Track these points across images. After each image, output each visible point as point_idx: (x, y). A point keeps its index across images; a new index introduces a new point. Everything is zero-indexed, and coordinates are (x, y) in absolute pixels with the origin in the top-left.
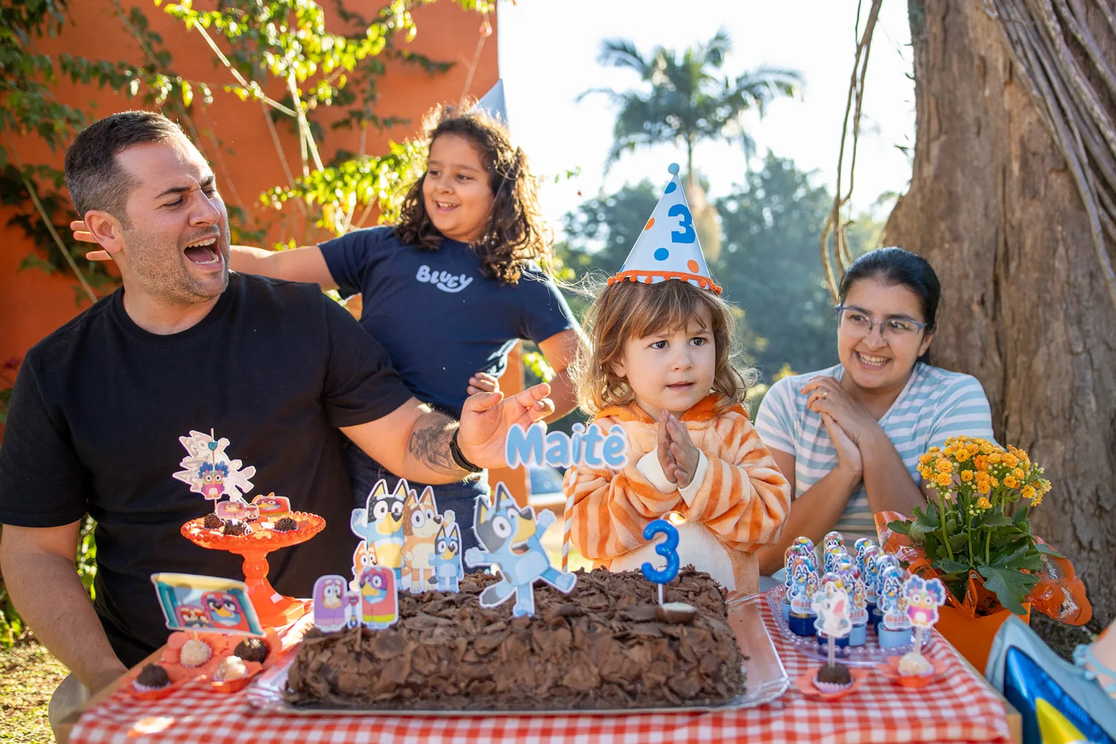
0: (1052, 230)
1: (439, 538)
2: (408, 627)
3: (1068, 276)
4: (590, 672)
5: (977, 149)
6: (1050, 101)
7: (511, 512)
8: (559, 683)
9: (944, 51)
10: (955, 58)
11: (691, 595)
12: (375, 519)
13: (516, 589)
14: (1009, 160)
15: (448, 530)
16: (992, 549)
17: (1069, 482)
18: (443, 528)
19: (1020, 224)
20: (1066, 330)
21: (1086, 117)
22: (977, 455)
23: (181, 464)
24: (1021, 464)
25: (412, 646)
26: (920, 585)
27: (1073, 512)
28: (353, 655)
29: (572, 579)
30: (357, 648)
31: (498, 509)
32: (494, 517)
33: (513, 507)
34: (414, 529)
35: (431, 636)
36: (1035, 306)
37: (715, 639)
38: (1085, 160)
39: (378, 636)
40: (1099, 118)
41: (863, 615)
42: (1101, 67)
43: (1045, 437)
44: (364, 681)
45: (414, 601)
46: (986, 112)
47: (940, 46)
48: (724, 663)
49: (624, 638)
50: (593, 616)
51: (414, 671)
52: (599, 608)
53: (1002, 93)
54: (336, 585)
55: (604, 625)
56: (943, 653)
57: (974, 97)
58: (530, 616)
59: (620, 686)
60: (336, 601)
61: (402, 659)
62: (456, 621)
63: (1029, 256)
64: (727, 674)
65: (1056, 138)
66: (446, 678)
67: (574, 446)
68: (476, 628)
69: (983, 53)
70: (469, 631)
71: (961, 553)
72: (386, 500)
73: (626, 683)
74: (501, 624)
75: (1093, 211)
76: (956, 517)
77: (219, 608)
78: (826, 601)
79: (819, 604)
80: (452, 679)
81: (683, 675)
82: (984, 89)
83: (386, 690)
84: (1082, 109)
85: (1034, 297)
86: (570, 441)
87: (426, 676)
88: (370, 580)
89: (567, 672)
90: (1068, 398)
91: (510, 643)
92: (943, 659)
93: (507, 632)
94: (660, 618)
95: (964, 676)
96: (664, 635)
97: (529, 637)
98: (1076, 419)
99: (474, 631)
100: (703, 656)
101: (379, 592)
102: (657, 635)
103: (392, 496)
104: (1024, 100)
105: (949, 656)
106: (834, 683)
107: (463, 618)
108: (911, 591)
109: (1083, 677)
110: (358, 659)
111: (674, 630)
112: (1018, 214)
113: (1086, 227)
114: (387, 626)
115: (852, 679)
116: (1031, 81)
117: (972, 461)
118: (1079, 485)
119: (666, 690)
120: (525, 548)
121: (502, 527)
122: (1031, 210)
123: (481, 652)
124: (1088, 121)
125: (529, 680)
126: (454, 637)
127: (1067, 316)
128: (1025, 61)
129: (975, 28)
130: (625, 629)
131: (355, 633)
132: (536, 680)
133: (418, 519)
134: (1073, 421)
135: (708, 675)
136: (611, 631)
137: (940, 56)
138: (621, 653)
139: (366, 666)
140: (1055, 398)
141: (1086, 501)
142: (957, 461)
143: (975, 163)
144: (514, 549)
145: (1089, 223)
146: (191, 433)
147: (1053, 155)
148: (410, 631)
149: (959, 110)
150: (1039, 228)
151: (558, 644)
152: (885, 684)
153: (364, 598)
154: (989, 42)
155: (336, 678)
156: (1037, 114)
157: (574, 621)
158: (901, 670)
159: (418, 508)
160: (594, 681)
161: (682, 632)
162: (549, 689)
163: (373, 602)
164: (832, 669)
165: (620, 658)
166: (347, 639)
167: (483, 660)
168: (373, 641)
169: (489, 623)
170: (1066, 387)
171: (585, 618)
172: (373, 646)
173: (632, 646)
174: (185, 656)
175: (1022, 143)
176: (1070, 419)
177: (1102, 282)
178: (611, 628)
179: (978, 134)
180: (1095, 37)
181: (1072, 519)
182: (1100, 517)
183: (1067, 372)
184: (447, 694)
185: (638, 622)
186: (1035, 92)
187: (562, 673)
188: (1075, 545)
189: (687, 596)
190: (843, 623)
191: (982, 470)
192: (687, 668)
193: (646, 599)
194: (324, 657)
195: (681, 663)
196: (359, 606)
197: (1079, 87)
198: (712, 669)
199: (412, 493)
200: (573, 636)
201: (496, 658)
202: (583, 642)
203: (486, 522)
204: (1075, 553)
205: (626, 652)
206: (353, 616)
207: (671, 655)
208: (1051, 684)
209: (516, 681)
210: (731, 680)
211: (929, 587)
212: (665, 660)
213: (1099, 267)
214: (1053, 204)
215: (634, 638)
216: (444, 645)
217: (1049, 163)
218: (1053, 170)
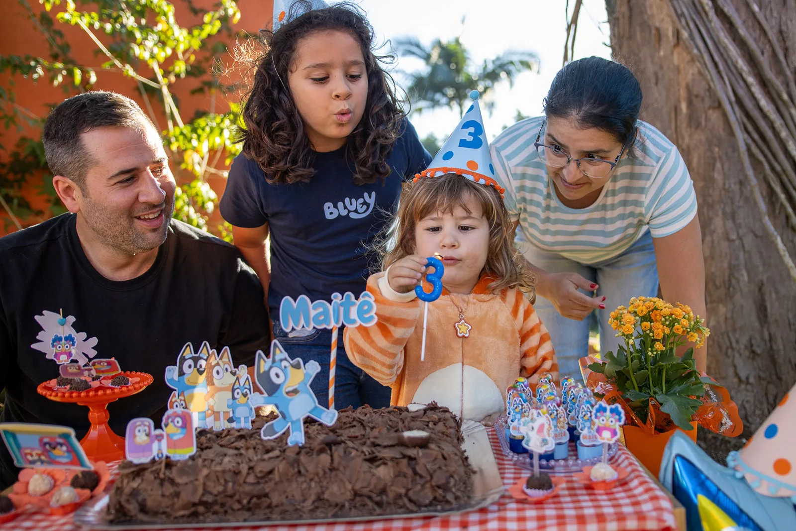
0: (711, 151)
1: (235, 387)
2: (203, 456)
3: (724, 184)
4: (345, 488)
5: (657, 95)
6: (706, 57)
7: (284, 363)
8: (322, 497)
9: (630, 24)
10: (638, 29)
11: (431, 425)
12: (184, 374)
13: (289, 424)
14: (679, 102)
15: (242, 381)
16: (666, 382)
17: (731, 335)
18: (238, 379)
19: (689, 147)
20: (724, 224)
21: (733, 68)
22: (652, 311)
23: (38, 337)
24: (687, 316)
25: (205, 472)
26: (605, 410)
27: (734, 356)
28: (158, 481)
29: (334, 415)
30: (162, 476)
31: (274, 361)
32: (271, 368)
33: (285, 359)
34: (215, 381)
35: (220, 464)
37: (444, 458)
38: (733, 99)
39: (179, 465)
40: (742, 69)
41: (565, 435)
42: (742, 31)
44: (167, 502)
45: (214, 437)
46: (661, 67)
47: (627, 21)
48: (451, 476)
49: (372, 460)
50: (350, 444)
51: (206, 491)
52: (356, 437)
53: (672, 53)
54: (145, 425)
55: (357, 450)
56: (626, 463)
57: (652, 57)
58: (300, 445)
59: (370, 498)
60: (145, 438)
61: (197, 483)
62: (243, 451)
63: (695, 170)
64: (455, 485)
65: (712, 84)
66: (231, 497)
67: (334, 310)
68: (257, 456)
69: (657, 24)
70: (251, 458)
71: (644, 386)
72: (192, 358)
73: (374, 495)
74: (276, 453)
75: (740, 135)
76: (640, 358)
77: (54, 448)
78: (531, 424)
79: (525, 427)
80: (237, 497)
81: (419, 487)
82: (659, 51)
83: (184, 507)
84: (729, 62)
86: (331, 307)
87: (216, 496)
88: (173, 421)
89: (327, 488)
90: (727, 274)
91: (281, 466)
92: (626, 467)
93: (281, 458)
94: (403, 443)
95: (641, 479)
96: (404, 456)
97: (297, 462)
98: (734, 288)
99: (255, 458)
100: (435, 471)
101: (180, 430)
102: (398, 456)
103: (197, 355)
104: (688, 58)
105: (631, 464)
106: (539, 489)
107: (247, 449)
108: (598, 414)
109: (734, 476)
110: (162, 483)
111: (412, 452)
112: (687, 140)
113: (735, 149)
114: (187, 457)
115: (553, 486)
116: (692, 43)
117: (650, 315)
118: (737, 336)
119: (406, 500)
120: (295, 392)
121: (277, 376)
122: (696, 137)
123: (259, 475)
124: (734, 71)
125: (298, 497)
126: (238, 464)
127: (724, 213)
128: (687, 28)
129: (651, 7)
130: (373, 453)
131: (161, 463)
132: (303, 495)
133: (218, 373)
134: (731, 289)
135: (439, 487)
136: (363, 455)
137: (627, 28)
138: (370, 472)
139: (169, 489)
140: (718, 273)
141: (743, 347)
142: (638, 315)
143: (655, 105)
144: (287, 393)
145: (738, 146)
146: (44, 312)
147: (710, 97)
148: (205, 460)
149: (642, 67)
150: (702, 150)
151: (320, 466)
152: (580, 488)
153: (168, 435)
154: (662, 16)
155: (144, 500)
156: (698, 68)
157: (334, 448)
158: (592, 477)
159: (218, 364)
160: (349, 495)
161: (418, 453)
162: (314, 502)
163: (175, 438)
164: (537, 478)
165: (369, 475)
166: (154, 468)
167: (261, 481)
168: (174, 469)
169: (268, 451)
170: (726, 265)
171: (343, 445)
172: (174, 473)
173: (378, 466)
174: (31, 487)
175: (688, 89)
176: (729, 289)
177: (749, 188)
178: (363, 452)
179: (657, 83)
180: (737, 10)
181: (733, 361)
182: (753, 359)
183: (726, 254)
184: (233, 510)
185: (385, 447)
186: (695, 51)
187: (324, 489)
188: (736, 380)
189: (427, 426)
190: (545, 442)
191: (656, 321)
192: (422, 481)
193: (395, 429)
194: (135, 484)
195: (418, 478)
196: (164, 442)
197: (726, 46)
198: (442, 481)
199: (213, 353)
200: (332, 460)
201: (271, 480)
202: (339, 463)
203: (264, 372)
204: (736, 386)
205: (374, 471)
206: (160, 450)
207: (409, 472)
208: (708, 483)
209: (287, 497)
210: (458, 490)
211: (612, 411)
212: (405, 476)
213: (746, 177)
214: (712, 132)
215: (381, 459)
216: (230, 470)
217: (707, 102)
218: (710, 107)
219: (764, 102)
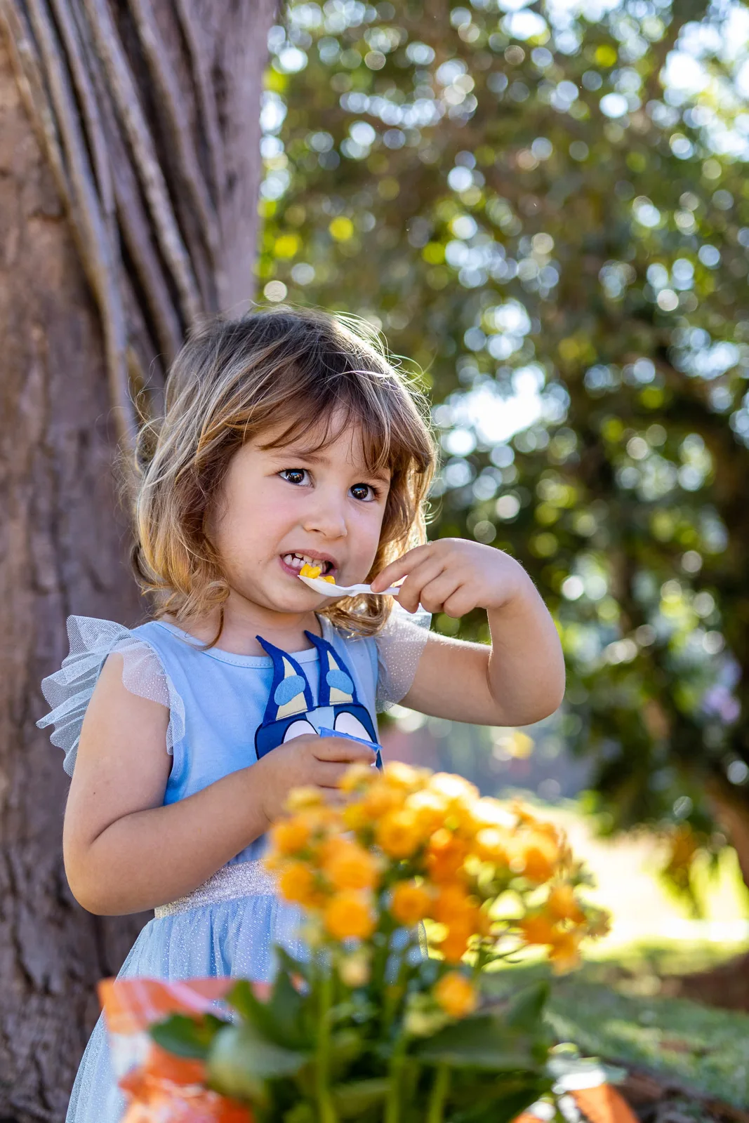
0: (22, 333)
3: (44, 432)
17: (13, 852)
20: (29, 542)
27: (17, 917)
65: (54, 150)
90: (21, 679)
116: (20, 20)
118: (29, 857)
127: (33, 512)
141: (38, 889)
147: (41, 183)
170: (19, 657)
181: (14, 930)
182: (60, 925)
183: (25, 625)
186: (26, 46)
188: (18, 986)
204: (17, 1001)
214: (30, 282)
217: (32, 196)
218: (39, 214)
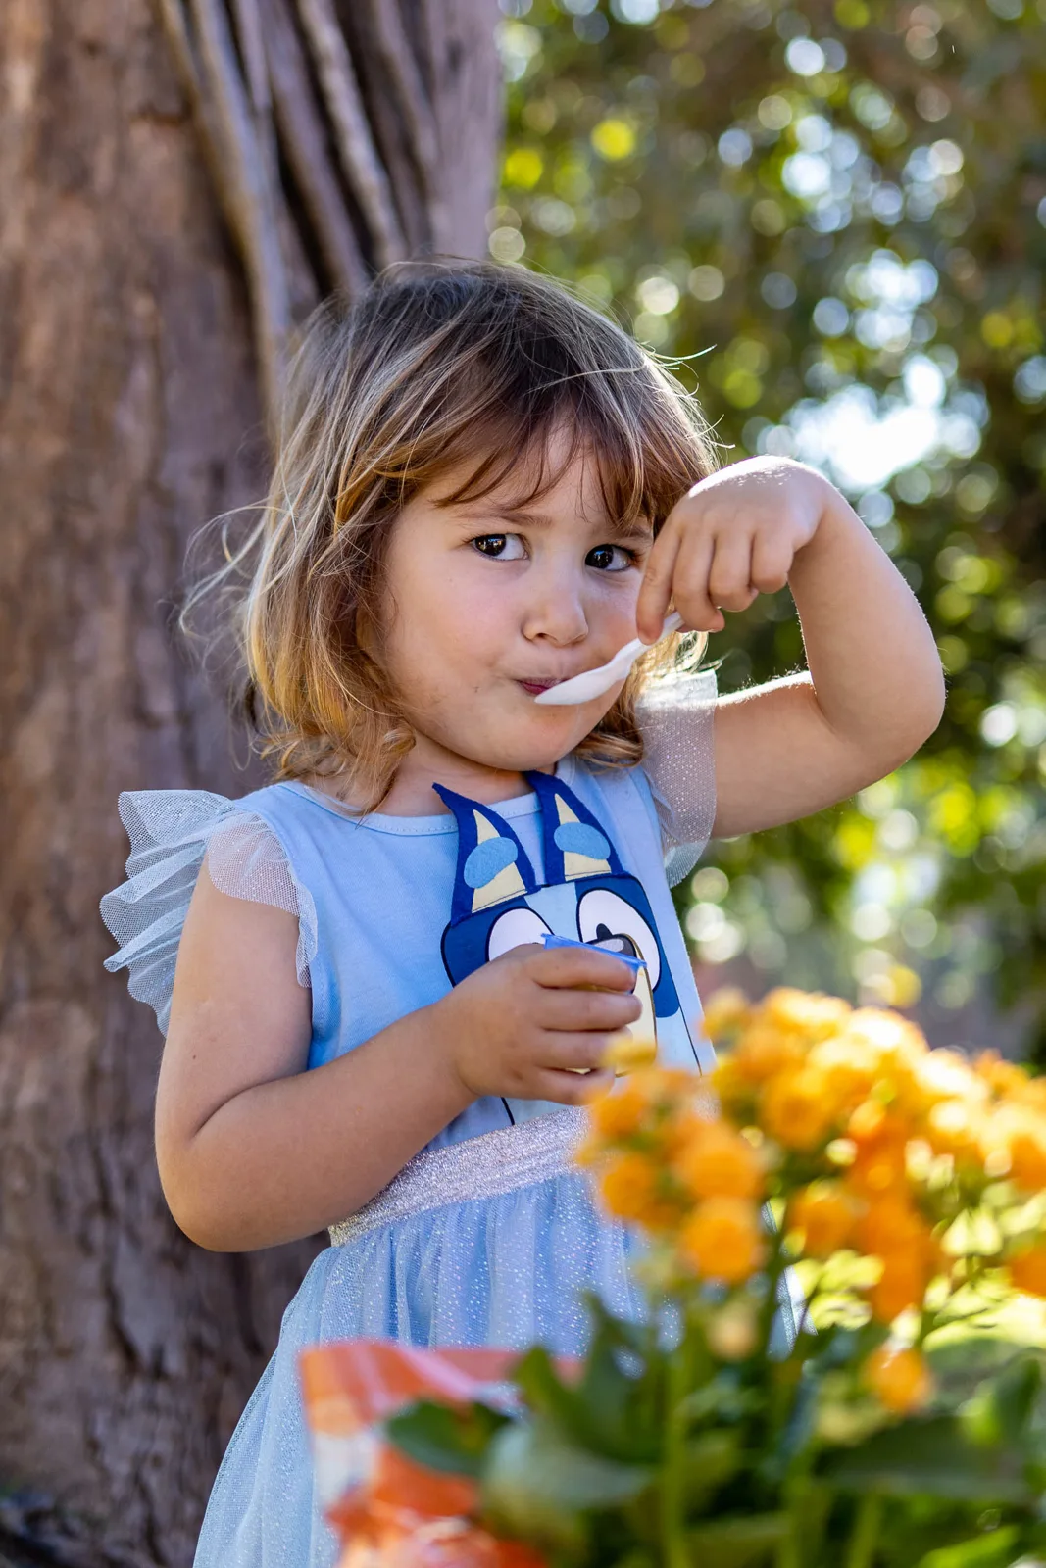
0: (120, 306)
3: (155, 465)
20: (130, 646)
27: (111, 1250)
36: (39, 550)
43: (36, 992)
85: (41, 520)
122: (59, 229)
127: (137, 594)
140: (79, 864)
147: (152, 64)
150: (76, 294)
181: (107, 1273)
182: (179, 1264)
188: (112, 1362)
214: (133, 223)
217: (137, 87)
218: (150, 113)
219: (359, 150)
